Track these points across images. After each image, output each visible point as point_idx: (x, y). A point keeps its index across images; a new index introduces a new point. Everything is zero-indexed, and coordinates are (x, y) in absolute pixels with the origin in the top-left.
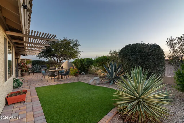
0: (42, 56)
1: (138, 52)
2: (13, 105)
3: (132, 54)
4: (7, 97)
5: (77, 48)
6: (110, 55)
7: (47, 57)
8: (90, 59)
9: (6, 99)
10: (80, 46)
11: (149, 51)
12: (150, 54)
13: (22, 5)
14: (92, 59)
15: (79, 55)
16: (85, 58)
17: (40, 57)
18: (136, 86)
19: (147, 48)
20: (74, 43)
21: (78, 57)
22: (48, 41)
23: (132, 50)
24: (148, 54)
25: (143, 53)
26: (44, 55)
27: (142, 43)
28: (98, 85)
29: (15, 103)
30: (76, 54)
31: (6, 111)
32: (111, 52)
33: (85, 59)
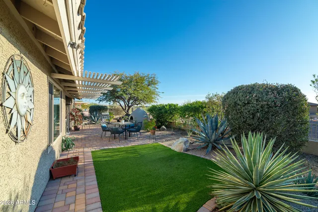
0: (104, 100)
1: (257, 100)
2: (60, 180)
3: (246, 102)
4: (52, 168)
5: (155, 87)
6: (207, 100)
7: (110, 100)
8: (175, 106)
9: (50, 171)
10: (158, 84)
11: (276, 98)
12: (278, 103)
13: (69, 44)
14: (177, 105)
15: (158, 97)
16: (167, 104)
17: (100, 101)
18: (250, 166)
19: (273, 93)
20: (150, 80)
21: (157, 101)
22: (109, 84)
23: (246, 96)
24: (275, 104)
25: (265, 101)
26: (106, 97)
27: (266, 83)
28: (186, 151)
29: (62, 177)
30: (153, 96)
31: (50, 188)
32: (209, 95)
33: (166, 106)
